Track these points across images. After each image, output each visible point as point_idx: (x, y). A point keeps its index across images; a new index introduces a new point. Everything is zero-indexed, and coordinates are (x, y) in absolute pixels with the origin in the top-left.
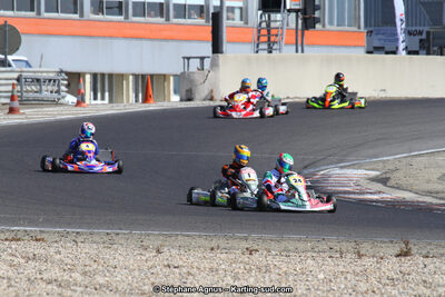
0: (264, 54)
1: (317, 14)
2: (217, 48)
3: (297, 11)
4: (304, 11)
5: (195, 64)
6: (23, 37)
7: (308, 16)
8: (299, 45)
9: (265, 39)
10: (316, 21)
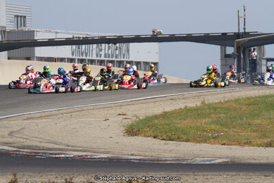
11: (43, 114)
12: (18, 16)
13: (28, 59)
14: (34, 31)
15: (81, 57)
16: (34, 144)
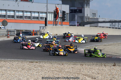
0: (55, 26)
1: (65, 18)
2: (46, 25)
3: (61, 18)
4: (63, 18)
5: (42, 28)
6: (8, 23)
7: (63, 19)
8: (62, 25)
9: (55, 23)
10: (65, 20)
11: (109, 44)
12: (93, 14)
13: (96, 27)
14: (98, 18)
15: (113, 27)
16: (110, 54)
